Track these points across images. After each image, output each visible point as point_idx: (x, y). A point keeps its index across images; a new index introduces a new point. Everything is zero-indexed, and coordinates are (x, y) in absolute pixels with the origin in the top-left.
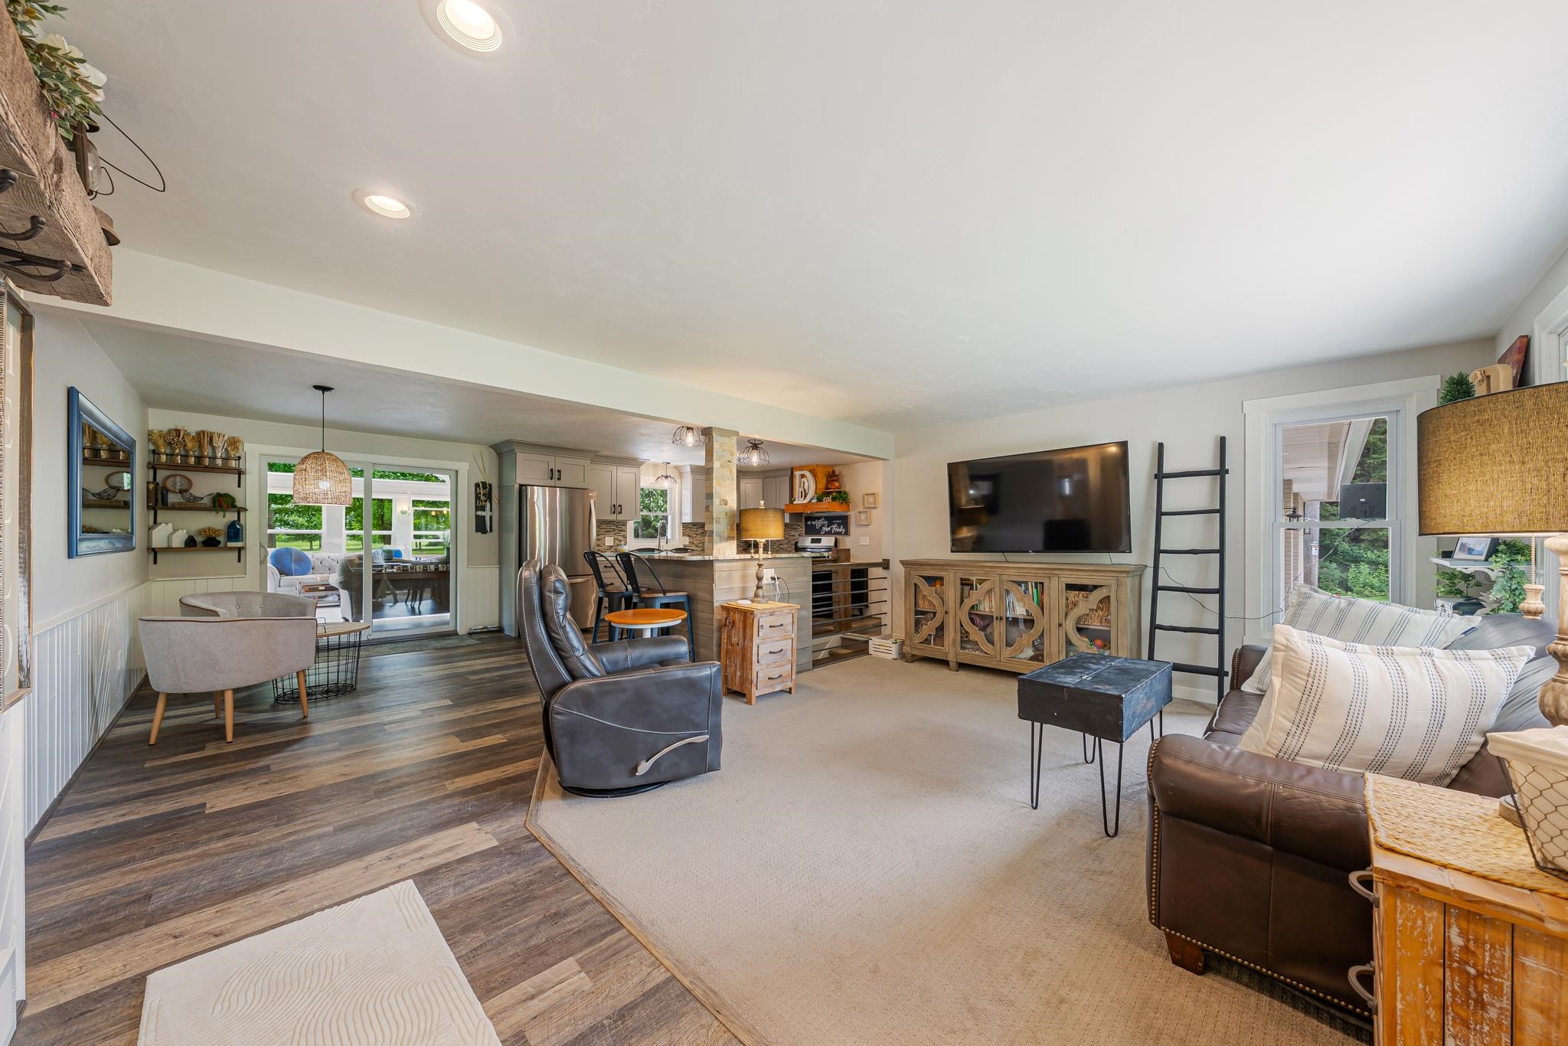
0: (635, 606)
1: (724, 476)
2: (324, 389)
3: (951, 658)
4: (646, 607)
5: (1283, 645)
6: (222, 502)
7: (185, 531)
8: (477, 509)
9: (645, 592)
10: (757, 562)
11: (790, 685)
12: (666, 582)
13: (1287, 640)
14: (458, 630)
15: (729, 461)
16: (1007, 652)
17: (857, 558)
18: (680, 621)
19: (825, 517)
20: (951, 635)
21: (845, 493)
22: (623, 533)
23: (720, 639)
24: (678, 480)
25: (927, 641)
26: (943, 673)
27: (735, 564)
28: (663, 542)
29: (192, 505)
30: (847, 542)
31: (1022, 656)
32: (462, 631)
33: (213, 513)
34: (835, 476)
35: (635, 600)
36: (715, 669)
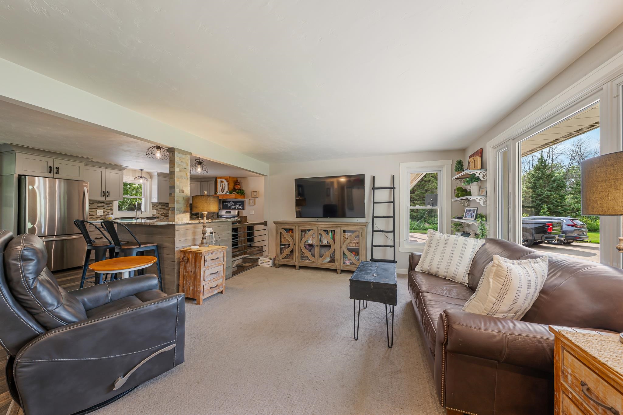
0: (117, 255)
1: (182, 176)
3: (297, 264)
4: (126, 256)
5: (497, 265)
9: (124, 245)
10: (203, 224)
11: (222, 289)
12: (140, 238)
13: (499, 262)
15: (185, 168)
16: (320, 260)
17: (250, 221)
18: (152, 264)
19: (233, 201)
20: (296, 254)
21: (243, 190)
22: (110, 208)
23: (179, 269)
24: (149, 180)
25: (286, 258)
26: (293, 271)
27: (189, 226)
28: (139, 213)
30: (244, 213)
31: (326, 261)
34: (238, 182)
35: (116, 250)
36: (180, 299)
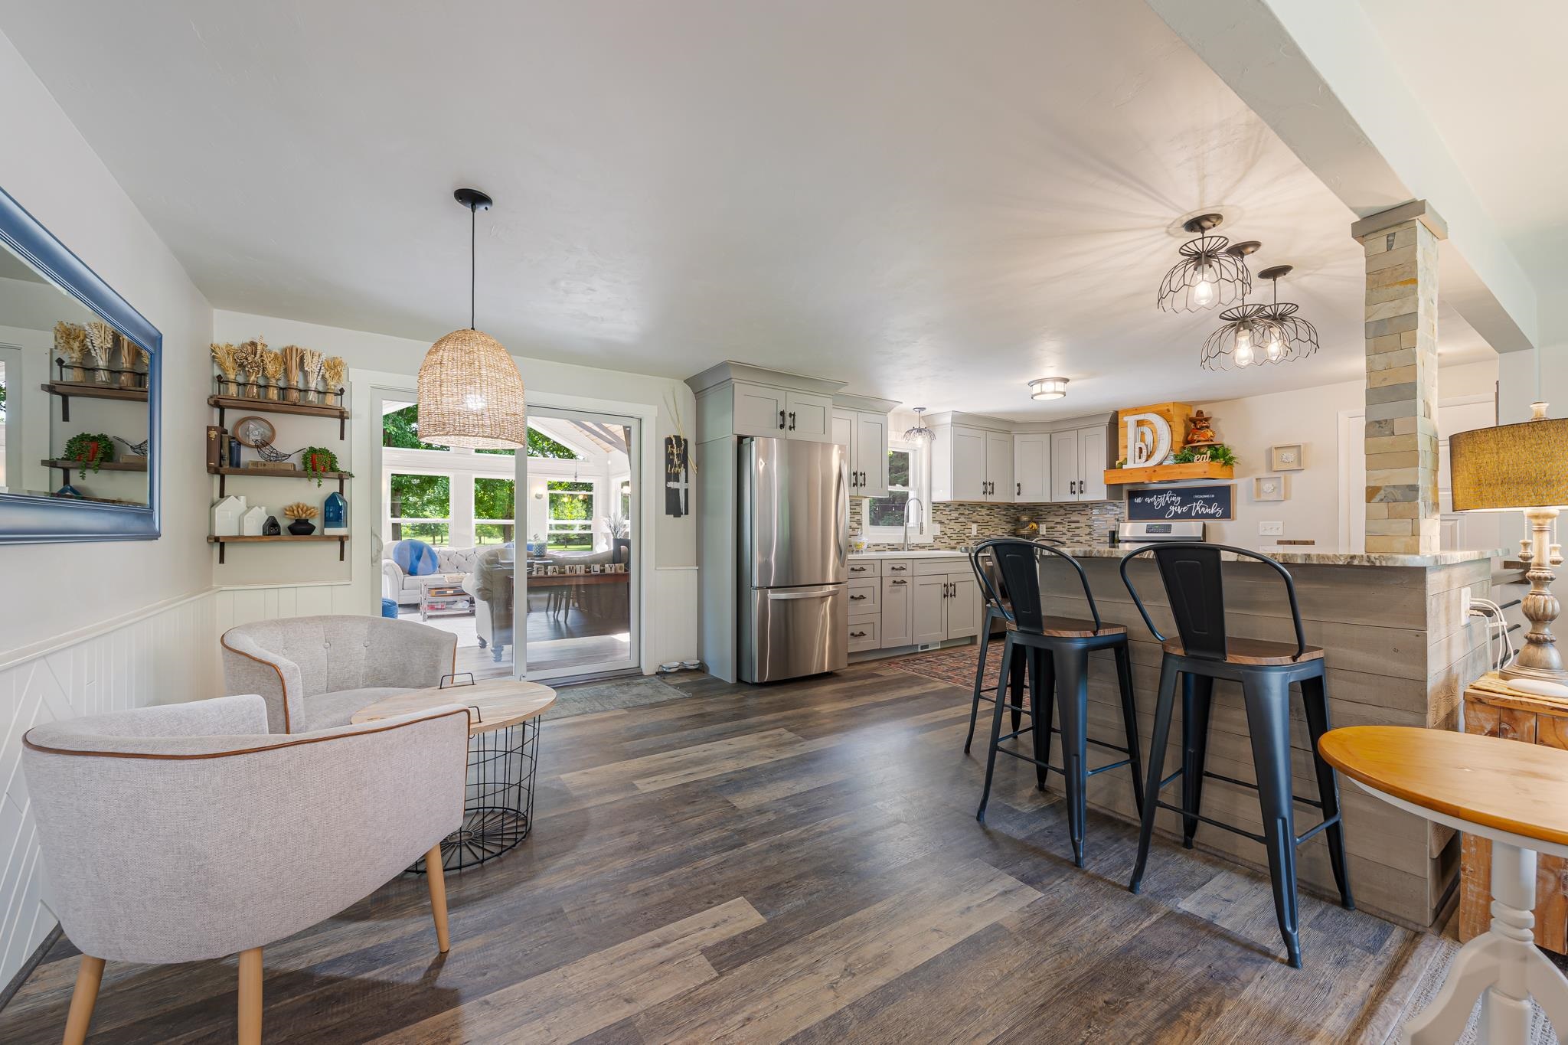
2: (472, 198)
6: (317, 463)
7: (263, 508)
8: (668, 479)
14: (643, 666)
19: (1174, 490)
22: (857, 517)
27: (1443, 575)
29: (273, 468)
30: (1228, 530)
32: (648, 669)
33: (305, 481)
34: (1202, 420)
